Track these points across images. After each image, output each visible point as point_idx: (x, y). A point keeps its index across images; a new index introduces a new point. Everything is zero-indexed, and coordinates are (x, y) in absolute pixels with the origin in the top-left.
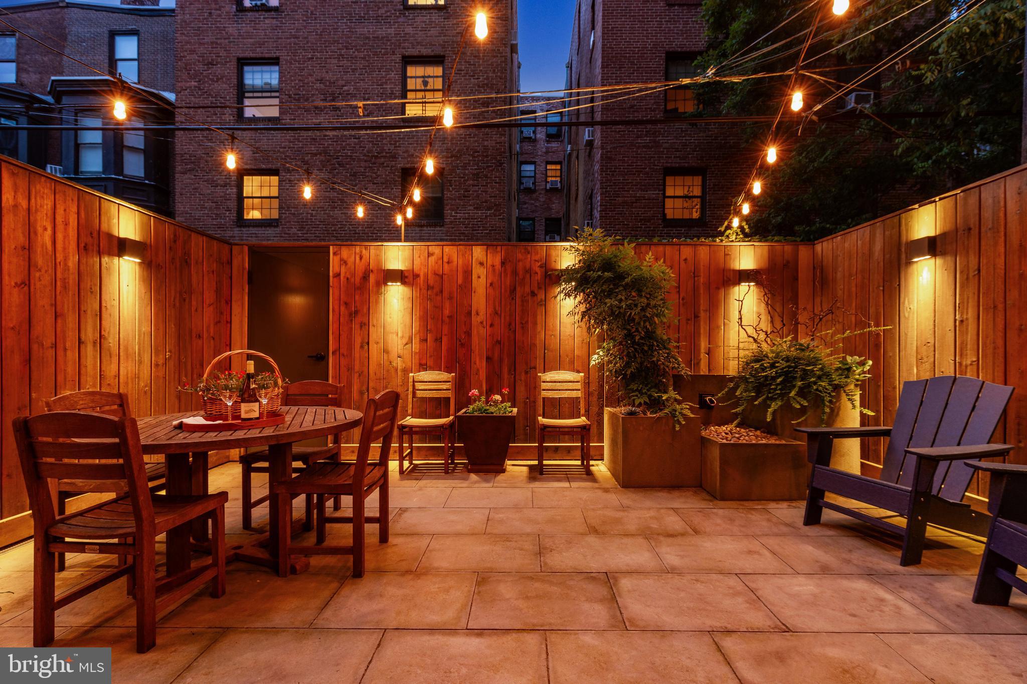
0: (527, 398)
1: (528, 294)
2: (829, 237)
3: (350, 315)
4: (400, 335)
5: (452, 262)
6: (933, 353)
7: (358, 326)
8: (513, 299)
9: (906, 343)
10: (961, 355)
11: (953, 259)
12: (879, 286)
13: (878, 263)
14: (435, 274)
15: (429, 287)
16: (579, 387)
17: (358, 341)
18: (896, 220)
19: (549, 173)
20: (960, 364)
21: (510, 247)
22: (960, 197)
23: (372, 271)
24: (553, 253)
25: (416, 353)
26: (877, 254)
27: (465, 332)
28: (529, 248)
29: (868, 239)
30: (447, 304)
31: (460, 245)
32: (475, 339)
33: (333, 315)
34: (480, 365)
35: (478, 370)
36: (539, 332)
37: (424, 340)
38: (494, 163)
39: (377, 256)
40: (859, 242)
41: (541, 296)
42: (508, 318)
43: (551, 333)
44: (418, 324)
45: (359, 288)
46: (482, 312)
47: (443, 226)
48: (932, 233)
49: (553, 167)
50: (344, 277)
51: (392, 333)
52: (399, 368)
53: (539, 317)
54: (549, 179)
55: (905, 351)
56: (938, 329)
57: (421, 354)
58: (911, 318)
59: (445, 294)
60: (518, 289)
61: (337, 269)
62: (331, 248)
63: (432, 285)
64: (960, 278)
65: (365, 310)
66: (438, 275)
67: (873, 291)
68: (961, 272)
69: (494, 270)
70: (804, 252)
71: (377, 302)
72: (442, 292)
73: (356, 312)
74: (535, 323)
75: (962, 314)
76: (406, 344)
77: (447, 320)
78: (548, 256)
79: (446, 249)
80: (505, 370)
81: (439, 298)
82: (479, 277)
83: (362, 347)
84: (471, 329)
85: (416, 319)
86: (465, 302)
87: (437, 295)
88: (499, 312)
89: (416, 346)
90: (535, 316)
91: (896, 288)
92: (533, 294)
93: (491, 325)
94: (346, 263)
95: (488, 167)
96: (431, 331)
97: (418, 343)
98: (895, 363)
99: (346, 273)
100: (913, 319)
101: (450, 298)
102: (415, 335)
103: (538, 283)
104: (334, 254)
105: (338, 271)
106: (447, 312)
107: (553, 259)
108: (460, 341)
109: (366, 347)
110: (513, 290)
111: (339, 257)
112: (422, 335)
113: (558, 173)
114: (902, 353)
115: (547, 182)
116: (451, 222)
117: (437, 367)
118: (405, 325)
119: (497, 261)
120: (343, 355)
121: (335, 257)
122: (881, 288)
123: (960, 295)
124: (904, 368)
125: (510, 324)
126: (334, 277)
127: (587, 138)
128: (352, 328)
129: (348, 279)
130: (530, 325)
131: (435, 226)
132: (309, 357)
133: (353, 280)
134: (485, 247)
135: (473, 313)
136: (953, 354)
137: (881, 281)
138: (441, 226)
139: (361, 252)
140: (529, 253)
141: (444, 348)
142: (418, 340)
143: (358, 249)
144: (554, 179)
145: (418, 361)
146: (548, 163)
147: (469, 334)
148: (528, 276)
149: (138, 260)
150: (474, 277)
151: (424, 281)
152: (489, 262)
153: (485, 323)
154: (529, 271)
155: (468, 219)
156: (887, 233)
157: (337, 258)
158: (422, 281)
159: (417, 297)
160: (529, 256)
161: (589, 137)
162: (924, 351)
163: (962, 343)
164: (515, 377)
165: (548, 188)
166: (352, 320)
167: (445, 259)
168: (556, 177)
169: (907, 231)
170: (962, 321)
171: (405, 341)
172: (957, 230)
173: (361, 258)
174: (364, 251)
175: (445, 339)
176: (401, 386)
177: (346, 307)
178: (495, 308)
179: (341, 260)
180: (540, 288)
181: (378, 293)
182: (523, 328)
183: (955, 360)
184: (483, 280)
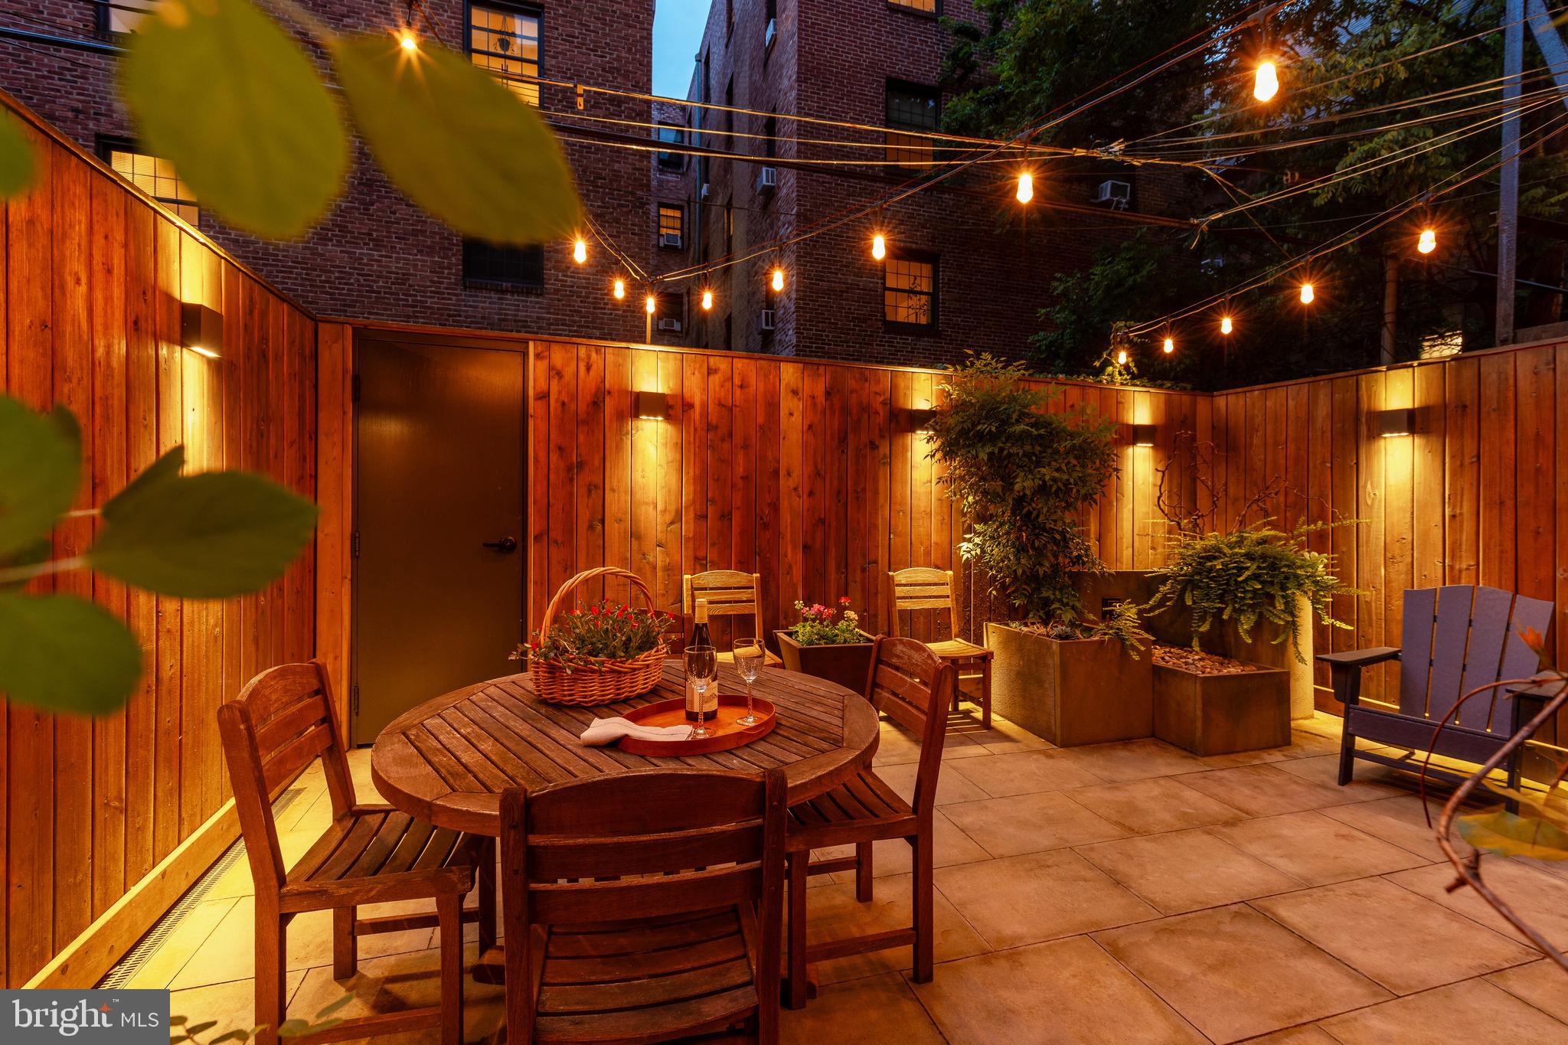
0: (865, 610)
1: (866, 446)
2: (1240, 390)
3: (569, 469)
4: (660, 507)
5: (748, 386)
6: (1410, 552)
7: (583, 490)
8: (843, 451)
9: (1368, 536)
10: (1453, 557)
11: (1441, 440)
12: (1324, 462)
13: (1323, 433)
14: (720, 404)
15: (710, 427)
16: (949, 593)
17: (584, 517)
18: (1352, 381)
19: (663, 222)
20: (1452, 567)
21: (838, 369)
22: (1450, 366)
23: (609, 392)
24: (902, 383)
25: (688, 539)
26: (1320, 420)
27: (769, 504)
28: (867, 373)
29: (1305, 400)
30: (740, 458)
31: (760, 359)
32: (786, 517)
33: (536, 468)
34: (792, 557)
35: (790, 567)
36: (882, 506)
37: (701, 517)
38: (631, 201)
39: (619, 366)
40: (1290, 402)
41: (884, 449)
42: (835, 482)
43: (898, 507)
44: (692, 488)
45: (585, 422)
46: (796, 473)
47: (541, 295)
48: (1408, 405)
49: (670, 213)
50: (557, 400)
51: (646, 504)
52: (659, 564)
53: (881, 482)
54: (664, 231)
55: (1367, 547)
56: (1418, 522)
57: (697, 540)
58: (1376, 506)
59: (738, 438)
60: (850, 436)
61: (542, 384)
62: (531, 344)
63: (714, 422)
64: (1451, 465)
65: (597, 462)
66: (724, 406)
67: (1315, 467)
68: (1452, 457)
69: (814, 405)
70: (1203, 405)
71: (619, 447)
72: (731, 435)
73: (580, 465)
74: (876, 492)
75: (1454, 507)
76: (672, 523)
77: (740, 483)
78: (894, 387)
79: (739, 364)
80: (832, 566)
81: (726, 446)
82: (791, 414)
83: (591, 527)
84: (778, 499)
85: (687, 480)
86: (769, 454)
87: (723, 440)
88: (823, 473)
89: (687, 527)
90: (876, 481)
91: (1351, 467)
92: (873, 446)
93: (811, 494)
94: (559, 374)
95: (620, 205)
96: (713, 501)
97: (692, 521)
98: (1351, 561)
99: (560, 392)
100: (1379, 508)
101: (746, 446)
102: (686, 507)
103: (880, 430)
104: (538, 356)
105: (544, 387)
106: (740, 470)
107: (901, 394)
108: (761, 519)
109: (600, 527)
110: (843, 439)
111: (545, 362)
112: (698, 507)
113: (678, 224)
114: (1363, 549)
115: (660, 235)
116: (556, 291)
117: (723, 564)
118: (669, 491)
119: (820, 389)
120: (556, 542)
121: (539, 363)
122: (1329, 465)
123: (1451, 484)
124: (1365, 567)
125: (839, 492)
126: (538, 398)
127: (764, 182)
128: (571, 494)
129: (563, 404)
130: (869, 495)
131: (528, 293)
132: (485, 545)
133: (573, 406)
134: (801, 365)
135: (782, 473)
136: (1441, 555)
137: (1329, 455)
138: (538, 295)
139: (589, 357)
140: (866, 380)
141: (736, 530)
142: (692, 516)
143: (582, 351)
144: (671, 232)
145: (691, 553)
146: (661, 205)
147: (775, 507)
148: (866, 416)
149: (212, 354)
150: (783, 412)
151: (701, 415)
152: (807, 391)
153: (800, 489)
154: (866, 409)
155: (588, 288)
156: (1337, 396)
157: (543, 365)
158: (697, 417)
159: (689, 443)
160: (867, 384)
161: (768, 181)
162: (1396, 549)
163: (1453, 543)
164: (846, 577)
165: (662, 244)
166: (571, 480)
167: (737, 381)
168: (674, 229)
169: (1369, 397)
170: (1453, 517)
171: (668, 518)
172: (1445, 405)
173: (588, 368)
174: (594, 355)
175: (736, 518)
176: (663, 595)
177: (561, 456)
178: (816, 467)
179: (551, 368)
180: (883, 437)
181: (621, 433)
182: (857, 499)
183: (1444, 562)
184: (797, 419)
